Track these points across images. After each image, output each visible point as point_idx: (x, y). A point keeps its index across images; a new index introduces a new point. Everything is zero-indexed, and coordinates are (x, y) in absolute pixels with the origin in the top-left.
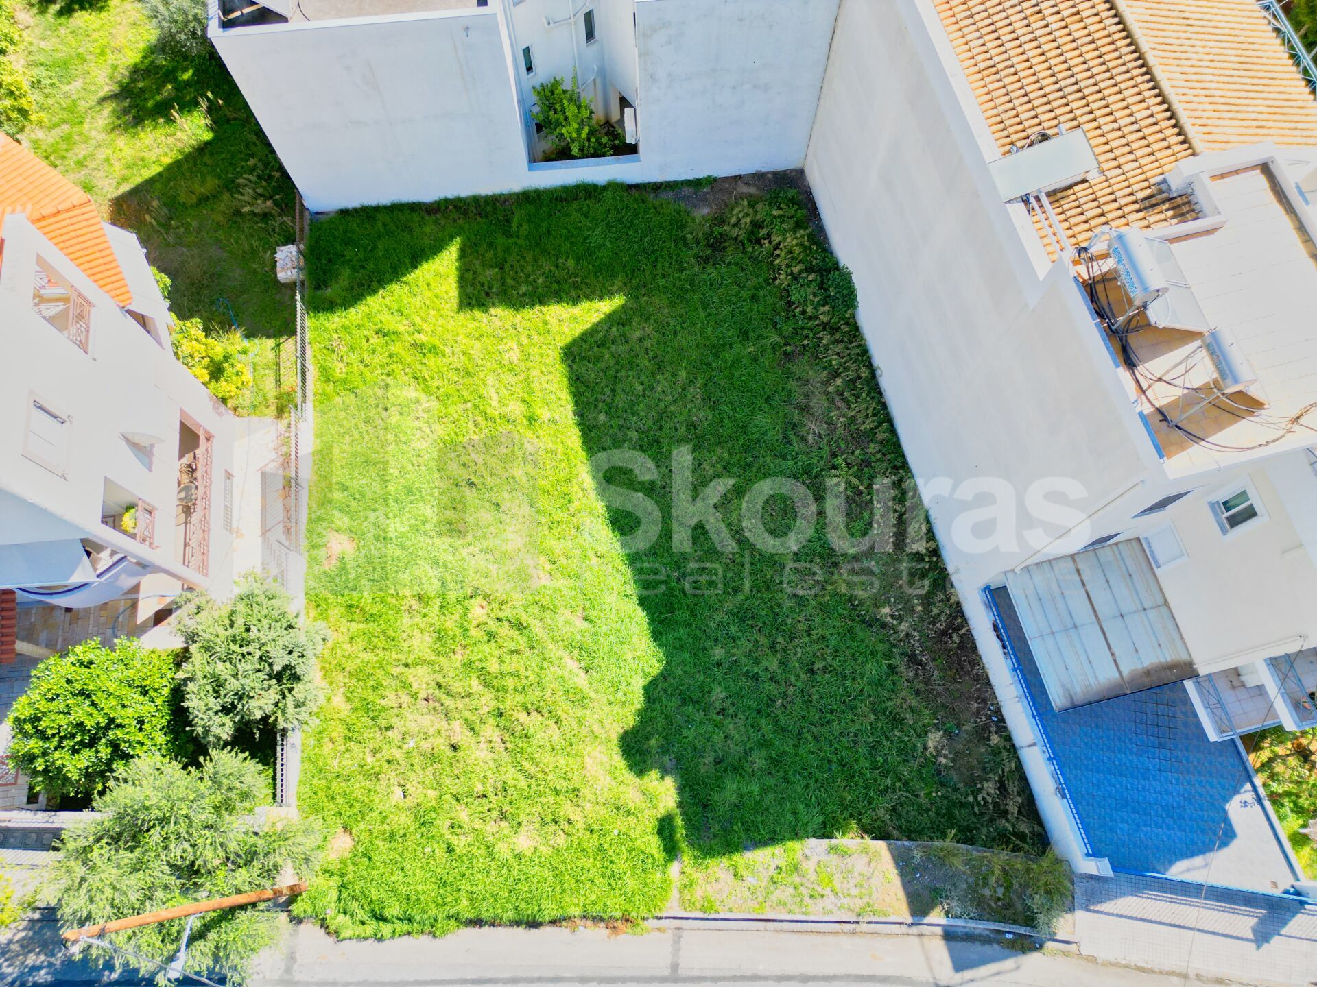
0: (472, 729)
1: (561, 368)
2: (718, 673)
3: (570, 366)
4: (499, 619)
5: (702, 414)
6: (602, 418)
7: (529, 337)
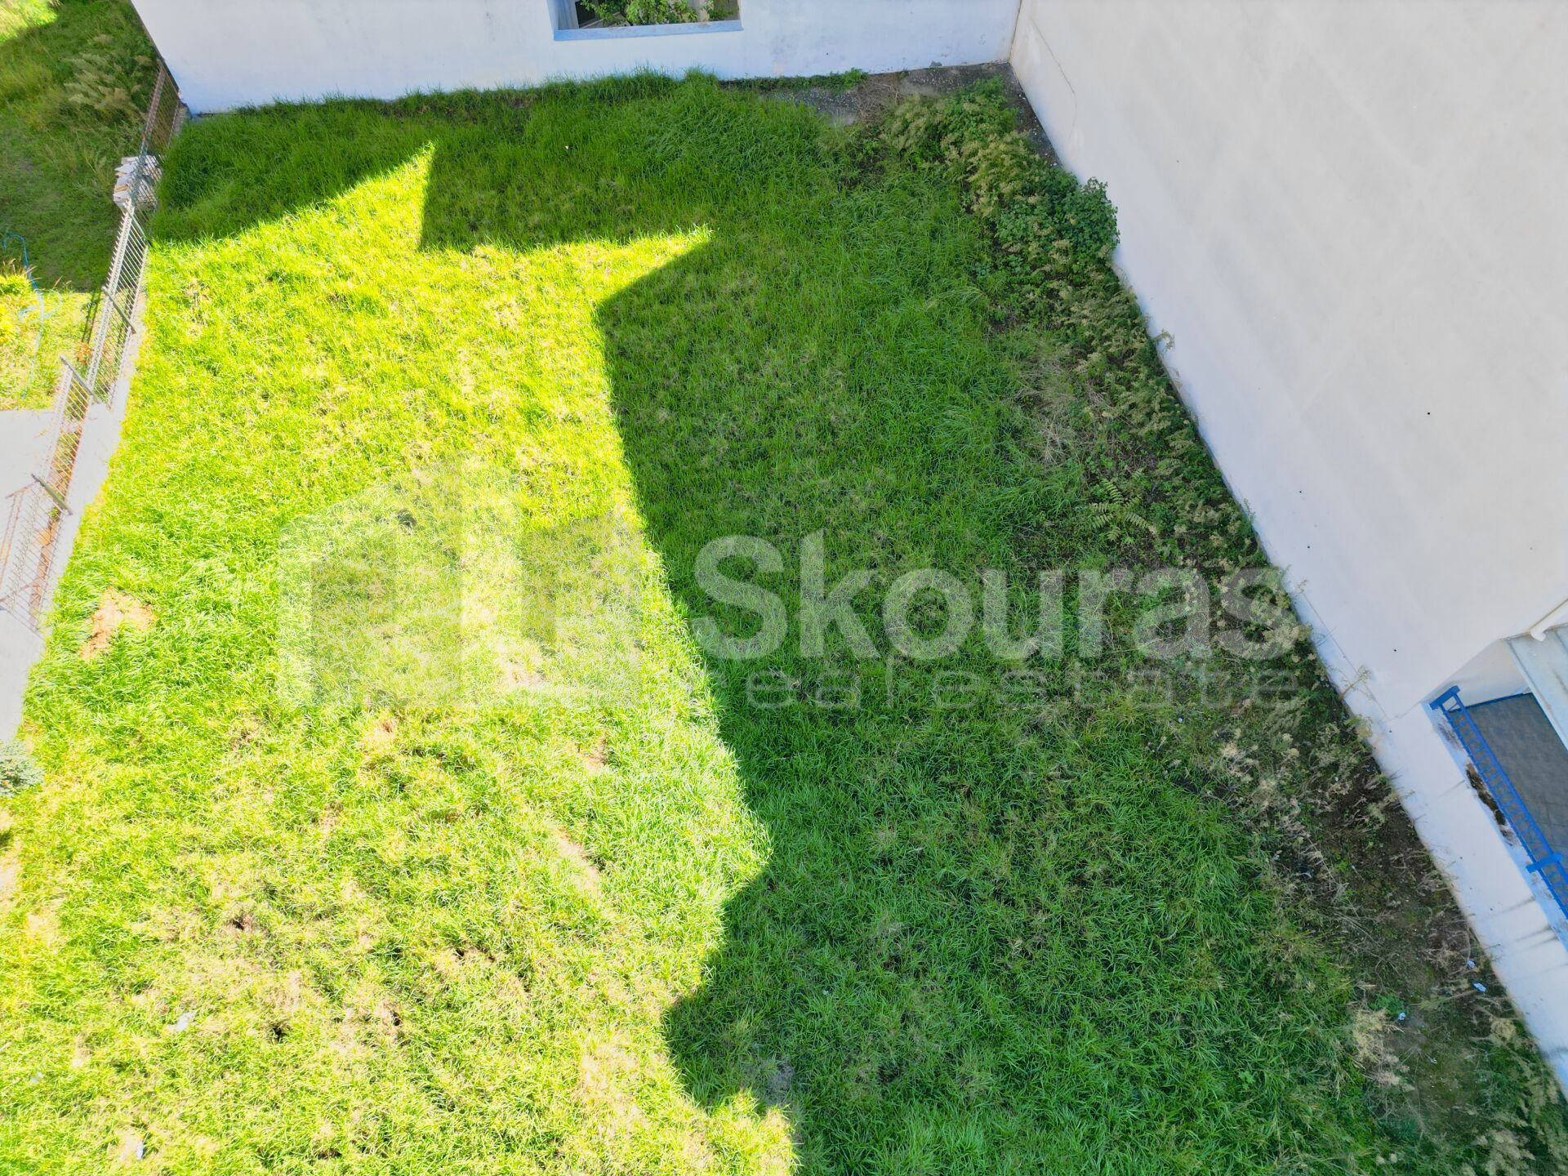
0: (329, 990)
1: (596, 335)
2: (886, 879)
3: (609, 334)
4: (418, 752)
5: (845, 410)
6: (663, 414)
7: (540, 290)
